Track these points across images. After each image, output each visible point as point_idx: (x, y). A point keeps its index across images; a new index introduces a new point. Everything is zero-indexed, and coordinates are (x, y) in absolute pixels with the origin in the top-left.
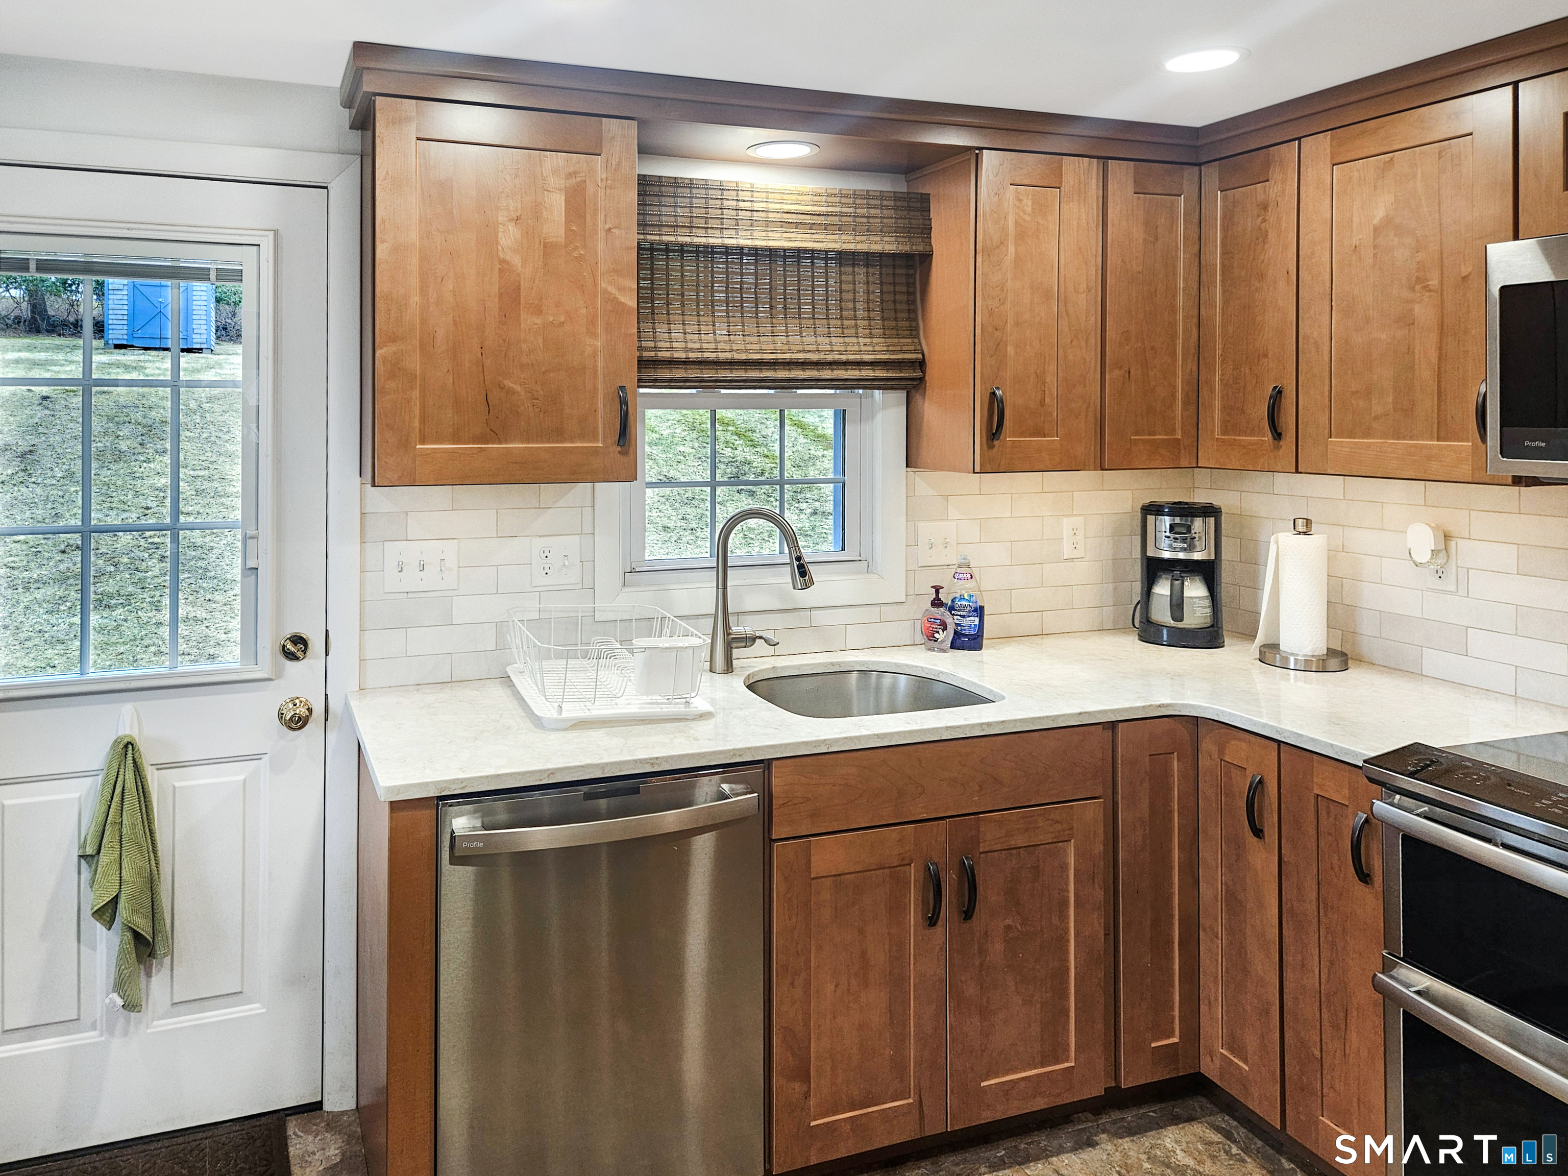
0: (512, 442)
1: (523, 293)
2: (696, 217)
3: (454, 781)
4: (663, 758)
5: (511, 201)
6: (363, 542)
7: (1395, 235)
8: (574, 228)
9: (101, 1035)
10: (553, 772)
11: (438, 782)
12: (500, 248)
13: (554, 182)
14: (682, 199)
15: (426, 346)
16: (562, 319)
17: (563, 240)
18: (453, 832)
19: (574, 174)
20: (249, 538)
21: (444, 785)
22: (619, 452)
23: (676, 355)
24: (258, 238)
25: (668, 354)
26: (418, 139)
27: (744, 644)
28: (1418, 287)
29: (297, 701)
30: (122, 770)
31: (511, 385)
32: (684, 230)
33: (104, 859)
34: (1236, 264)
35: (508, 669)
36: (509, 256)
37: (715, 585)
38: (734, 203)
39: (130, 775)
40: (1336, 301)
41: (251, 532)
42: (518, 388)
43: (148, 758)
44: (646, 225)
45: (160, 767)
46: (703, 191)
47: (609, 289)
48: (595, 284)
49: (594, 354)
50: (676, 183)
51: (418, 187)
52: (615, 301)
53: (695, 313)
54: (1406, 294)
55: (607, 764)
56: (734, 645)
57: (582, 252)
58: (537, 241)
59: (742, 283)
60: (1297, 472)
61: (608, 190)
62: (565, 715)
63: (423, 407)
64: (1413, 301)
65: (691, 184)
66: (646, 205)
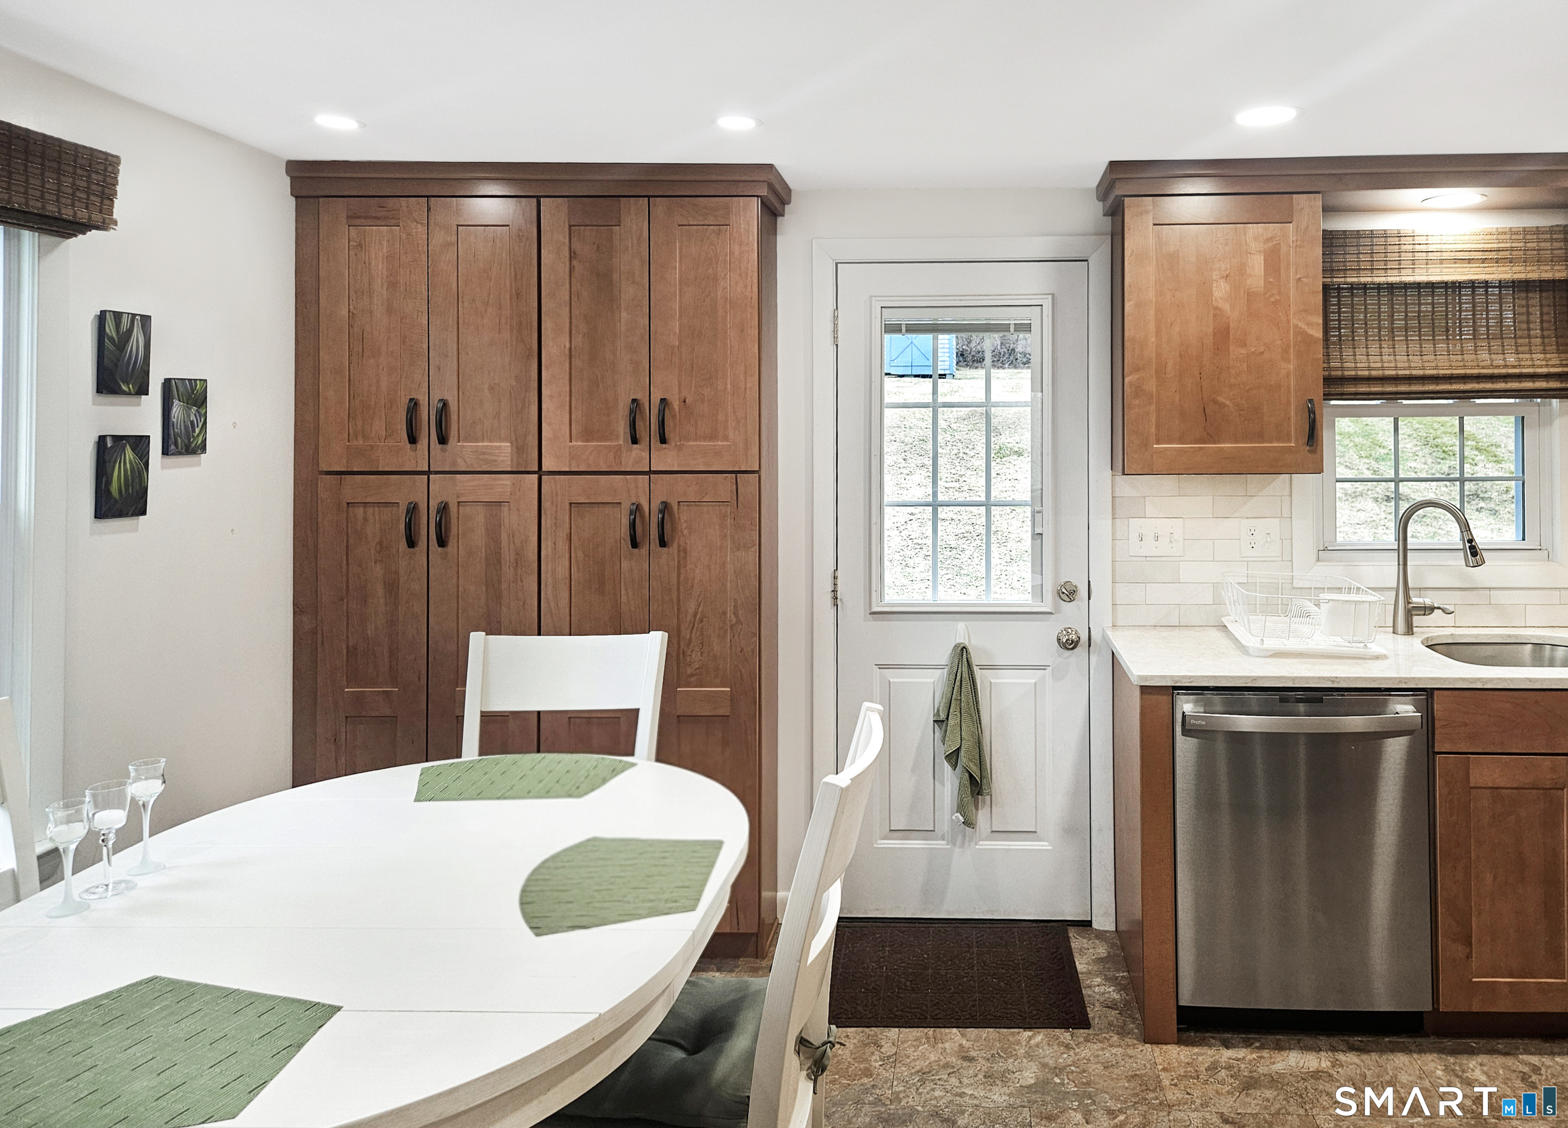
0: (1223, 442)
1: (1231, 332)
2: (1377, 261)
3: (1184, 677)
4: (1341, 678)
5: (1222, 264)
6: (1113, 519)
8: (1271, 280)
9: (948, 845)
10: (1255, 679)
11: (1173, 676)
12: (1214, 298)
13: (1254, 246)
14: (1364, 247)
15: (1160, 372)
16: (1262, 349)
17: (1262, 290)
18: (1184, 712)
19: (1271, 239)
20: (1037, 512)
21: (1177, 679)
22: (1308, 451)
23: (1360, 373)
24: (1040, 301)
25: (1353, 373)
26: (1154, 225)
27: (1423, 613)
29: (1069, 630)
30: (960, 665)
31: (1222, 400)
32: (1366, 272)
33: (951, 722)
35: (1223, 619)
36: (1220, 304)
37: (1397, 564)
38: (1411, 247)
39: (965, 669)
41: (1038, 508)
42: (1228, 402)
43: (975, 661)
44: (1332, 270)
45: (983, 667)
46: (1383, 239)
47: (1300, 324)
48: (1288, 321)
49: (1288, 375)
50: (1358, 234)
51: (1154, 259)
52: (1303, 333)
53: (1377, 338)
55: (1297, 678)
56: (1414, 613)
57: (1278, 298)
58: (1242, 292)
59: (1419, 312)
61: (1298, 249)
62: (1265, 646)
63: (1158, 418)
65: (1371, 234)
66: (1333, 254)
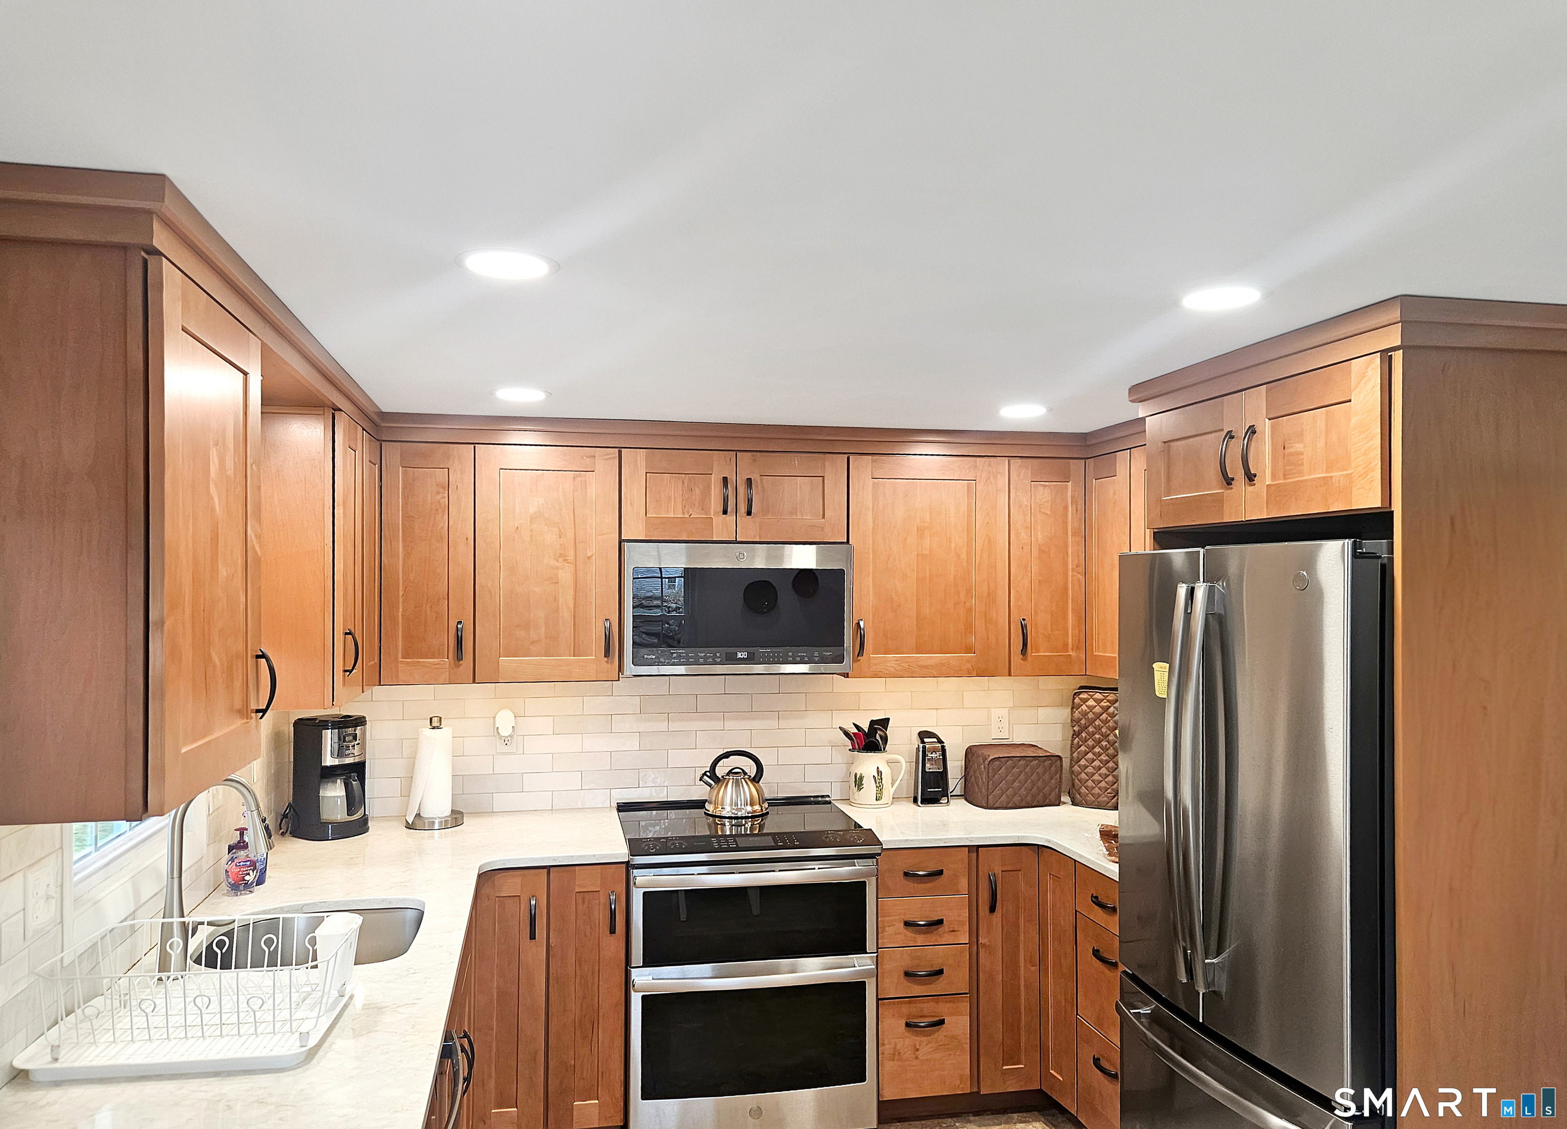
7: (546, 525)
28: (560, 560)
34: (416, 527)
40: (503, 562)
54: (553, 563)
60: (474, 682)
64: (558, 568)
